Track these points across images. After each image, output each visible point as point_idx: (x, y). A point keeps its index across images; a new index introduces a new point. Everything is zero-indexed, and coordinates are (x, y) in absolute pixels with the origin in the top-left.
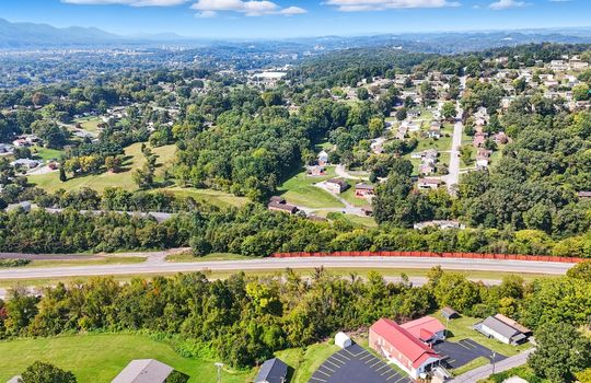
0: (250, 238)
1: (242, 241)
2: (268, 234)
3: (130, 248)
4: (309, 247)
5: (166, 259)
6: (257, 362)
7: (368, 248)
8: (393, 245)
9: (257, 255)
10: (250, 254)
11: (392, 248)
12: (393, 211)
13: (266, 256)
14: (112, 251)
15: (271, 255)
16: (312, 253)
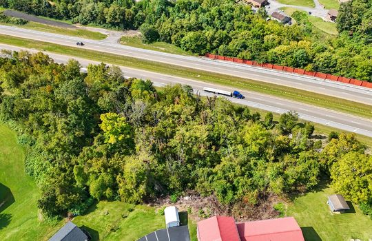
0: (191, 34)
1: (182, 36)
2: (209, 33)
3: (100, 23)
4: (244, 53)
5: (121, 40)
6: (69, 215)
7: (305, 65)
8: (333, 67)
9: (193, 51)
10: (187, 50)
11: (332, 70)
12: (359, 21)
13: (200, 55)
14: (85, 24)
15: (206, 55)
16: (244, 60)
